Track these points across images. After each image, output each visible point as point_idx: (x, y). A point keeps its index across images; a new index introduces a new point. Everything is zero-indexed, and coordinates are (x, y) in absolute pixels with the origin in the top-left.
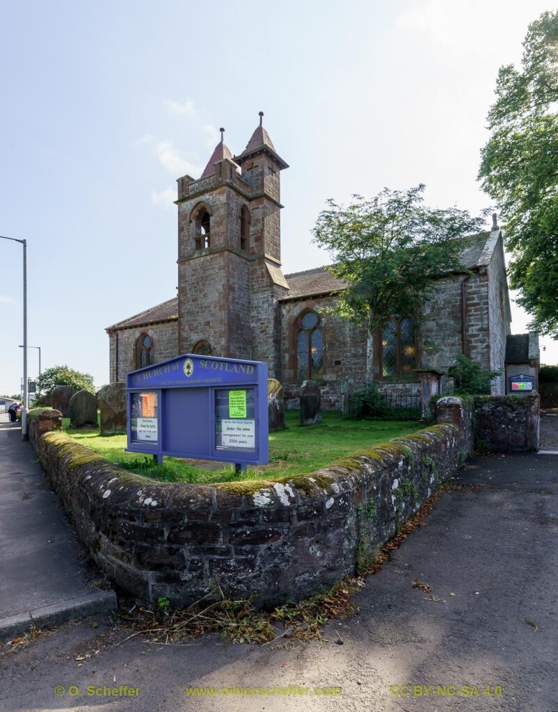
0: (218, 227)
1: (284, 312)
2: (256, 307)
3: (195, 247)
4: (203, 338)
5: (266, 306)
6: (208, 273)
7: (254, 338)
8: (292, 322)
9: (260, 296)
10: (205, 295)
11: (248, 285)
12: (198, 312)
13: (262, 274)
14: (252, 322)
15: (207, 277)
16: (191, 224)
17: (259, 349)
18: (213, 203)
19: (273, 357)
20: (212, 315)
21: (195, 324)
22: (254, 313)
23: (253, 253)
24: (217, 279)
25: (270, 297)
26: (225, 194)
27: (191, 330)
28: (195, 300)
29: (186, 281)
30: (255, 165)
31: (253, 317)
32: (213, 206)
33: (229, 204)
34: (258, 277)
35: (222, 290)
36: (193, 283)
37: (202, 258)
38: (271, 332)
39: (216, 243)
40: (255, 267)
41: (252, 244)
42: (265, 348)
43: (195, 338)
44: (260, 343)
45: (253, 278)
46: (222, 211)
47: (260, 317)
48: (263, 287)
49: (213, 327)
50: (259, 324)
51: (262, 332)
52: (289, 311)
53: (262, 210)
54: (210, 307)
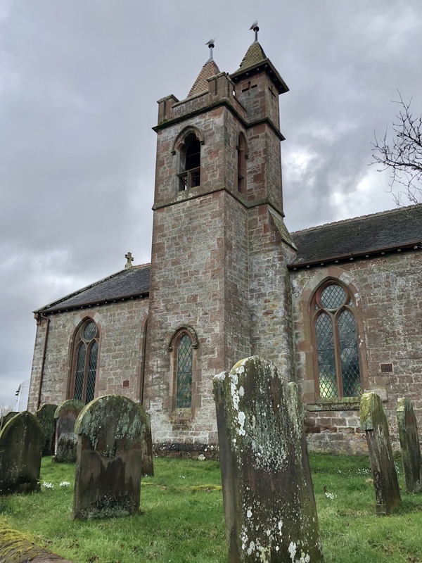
0: (211, 158)
1: (295, 283)
2: (256, 276)
3: (178, 186)
4: (187, 322)
5: (271, 273)
6: (196, 223)
7: (254, 324)
8: (308, 299)
9: (262, 258)
10: (190, 256)
11: (246, 243)
12: (179, 282)
13: (265, 226)
14: (251, 299)
15: (195, 228)
16: (175, 156)
17: (262, 342)
18: (205, 127)
19: (286, 357)
20: (201, 285)
21: (175, 299)
22: (254, 285)
23: (252, 198)
24: (209, 231)
25: (276, 260)
26: (222, 116)
27: (167, 310)
28: (175, 263)
29: (164, 236)
30: (252, 84)
31: (252, 291)
32: (205, 131)
33: (226, 129)
34: (259, 231)
35: (216, 247)
36: (174, 238)
37: (188, 202)
38: (281, 314)
39: (209, 180)
40: (255, 217)
41: (249, 184)
42: (272, 341)
43: (173, 322)
44: (263, 332)
45: (251, 233)
46: (218, 138)
47: (263, 291)
48: (265, 245)
49: (201, 304)
50: (261, 301)
51: (267, 314)
52: (302, 283)
53: (264, 140)
54: (197, 272)
